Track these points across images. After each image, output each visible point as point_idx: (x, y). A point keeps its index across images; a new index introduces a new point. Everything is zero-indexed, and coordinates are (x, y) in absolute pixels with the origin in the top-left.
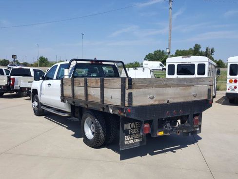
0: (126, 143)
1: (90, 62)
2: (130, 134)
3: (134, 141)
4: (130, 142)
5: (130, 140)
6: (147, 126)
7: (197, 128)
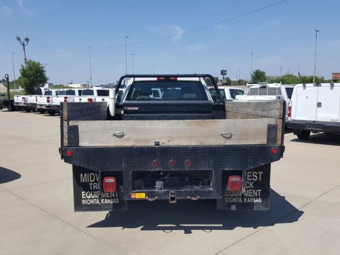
0: (84, 202)
1: (155, 79)
2: (93, 190)
3: (100, 201)
4: (92, 202)
5: (91, 199)
6: (111, 180)
7: (256, 198)
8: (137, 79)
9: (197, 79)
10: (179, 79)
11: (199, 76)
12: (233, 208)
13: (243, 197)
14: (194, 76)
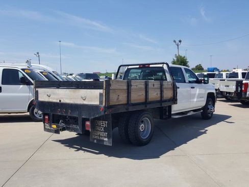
1: (138, 66)
5: (48, 126)
6: (47, 117)
7: (105, 137)
8: (130, 67)
9: (161, 65)
10: (151, 66)
11: (163, 63)
12: (95, 141)
13: (99, 136)
14: (161, 64)
